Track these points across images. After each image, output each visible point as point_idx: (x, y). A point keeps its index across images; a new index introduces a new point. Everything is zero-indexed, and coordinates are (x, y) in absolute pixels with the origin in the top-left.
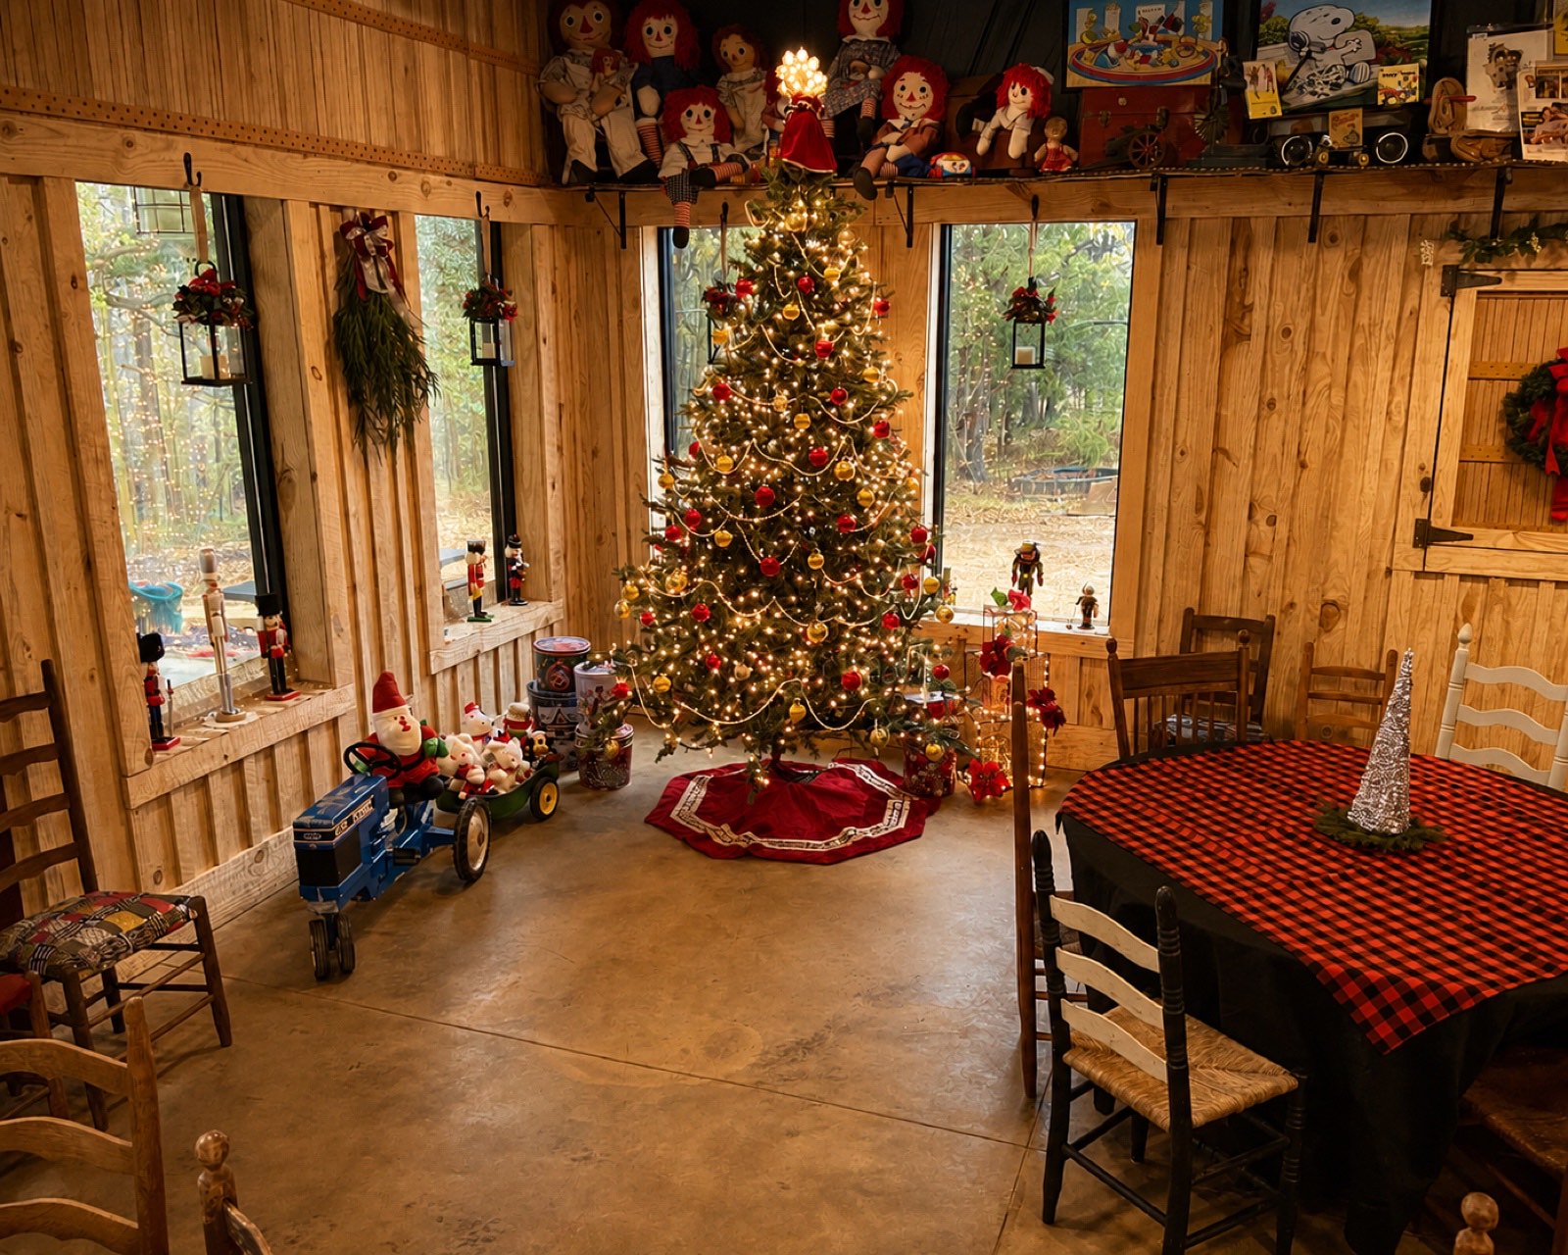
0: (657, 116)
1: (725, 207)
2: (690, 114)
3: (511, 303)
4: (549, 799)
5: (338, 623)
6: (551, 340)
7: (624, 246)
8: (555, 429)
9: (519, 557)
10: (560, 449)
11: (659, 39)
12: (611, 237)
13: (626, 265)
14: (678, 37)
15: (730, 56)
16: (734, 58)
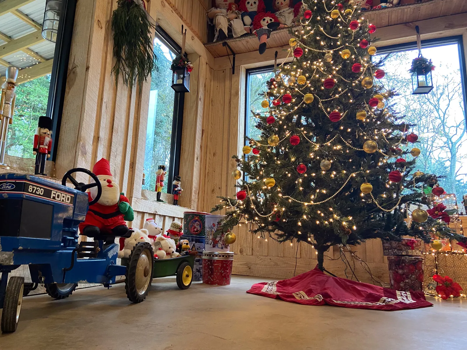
0: (251, 25)
1: (277, 53)
2: (264, 20)
3: (191, 65)
4: (187, 276)
5: (84, 146)
6: (202, 100)
7: (233, 73)
8: (200, 140)
9: (179, 185)
10: (201, 147)
11: (251, 5)
12: (228, 72)
13: (234, 80)
14: (258, 5)
15: (280, 3)
16: (282, 4)
